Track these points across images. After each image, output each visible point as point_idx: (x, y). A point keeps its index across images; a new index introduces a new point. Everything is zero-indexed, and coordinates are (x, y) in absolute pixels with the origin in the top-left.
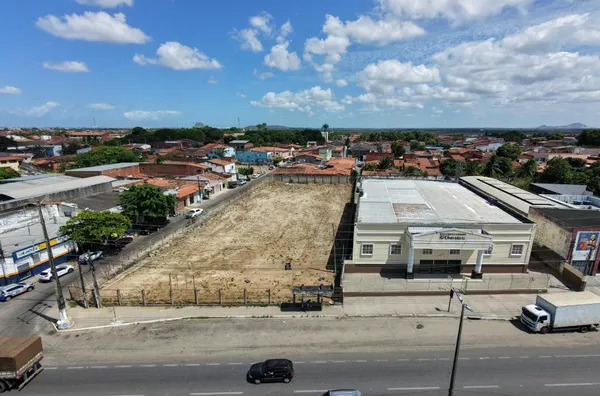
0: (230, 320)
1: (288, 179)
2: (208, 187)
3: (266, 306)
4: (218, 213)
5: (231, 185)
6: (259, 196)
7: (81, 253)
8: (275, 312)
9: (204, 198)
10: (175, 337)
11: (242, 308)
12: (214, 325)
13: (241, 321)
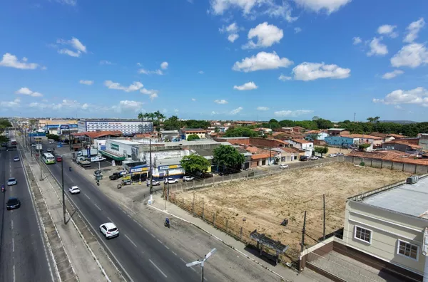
0: (209, 236)
1: (359, 162)
2: (279, 156)
3: (238, 240)
4: (275, 174)
5: (303, 159)
6: (319, 170)
7: (185, 175)
8: (239, 248)
9: (275, 163)
10: (176, 230)
11: (223, 234)
12: (199, 235)
13: (214, 240)
